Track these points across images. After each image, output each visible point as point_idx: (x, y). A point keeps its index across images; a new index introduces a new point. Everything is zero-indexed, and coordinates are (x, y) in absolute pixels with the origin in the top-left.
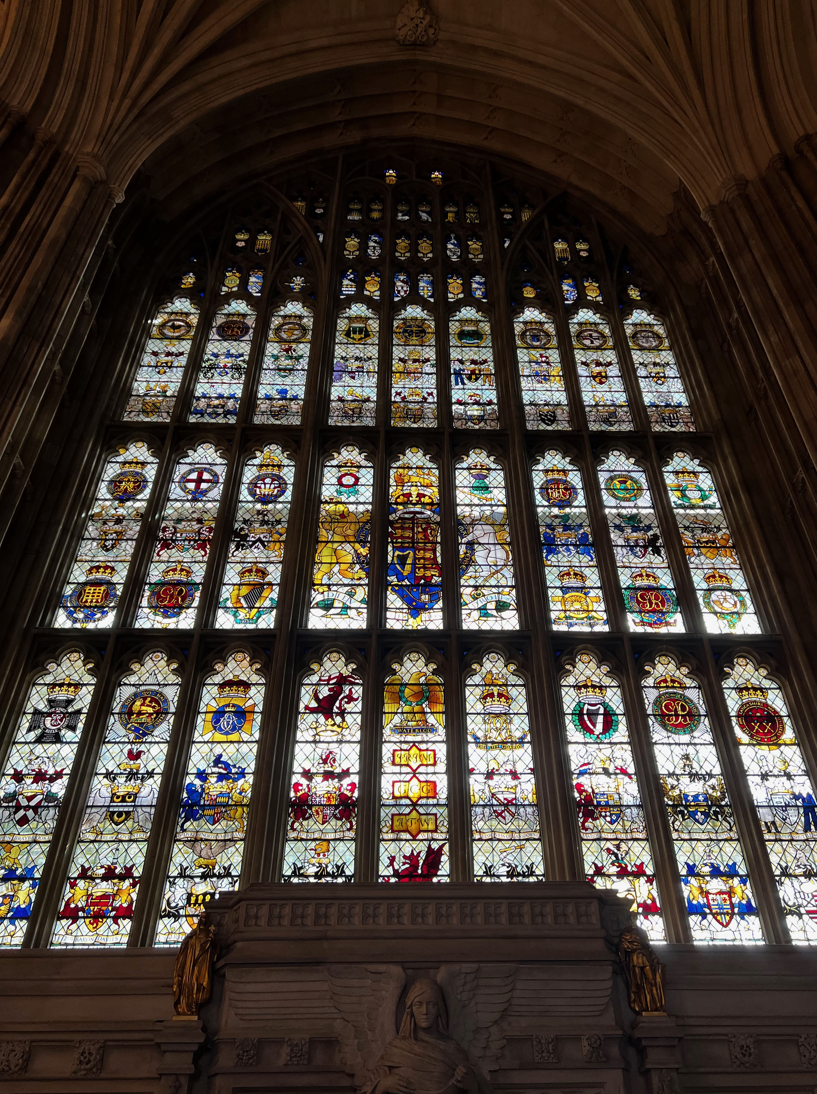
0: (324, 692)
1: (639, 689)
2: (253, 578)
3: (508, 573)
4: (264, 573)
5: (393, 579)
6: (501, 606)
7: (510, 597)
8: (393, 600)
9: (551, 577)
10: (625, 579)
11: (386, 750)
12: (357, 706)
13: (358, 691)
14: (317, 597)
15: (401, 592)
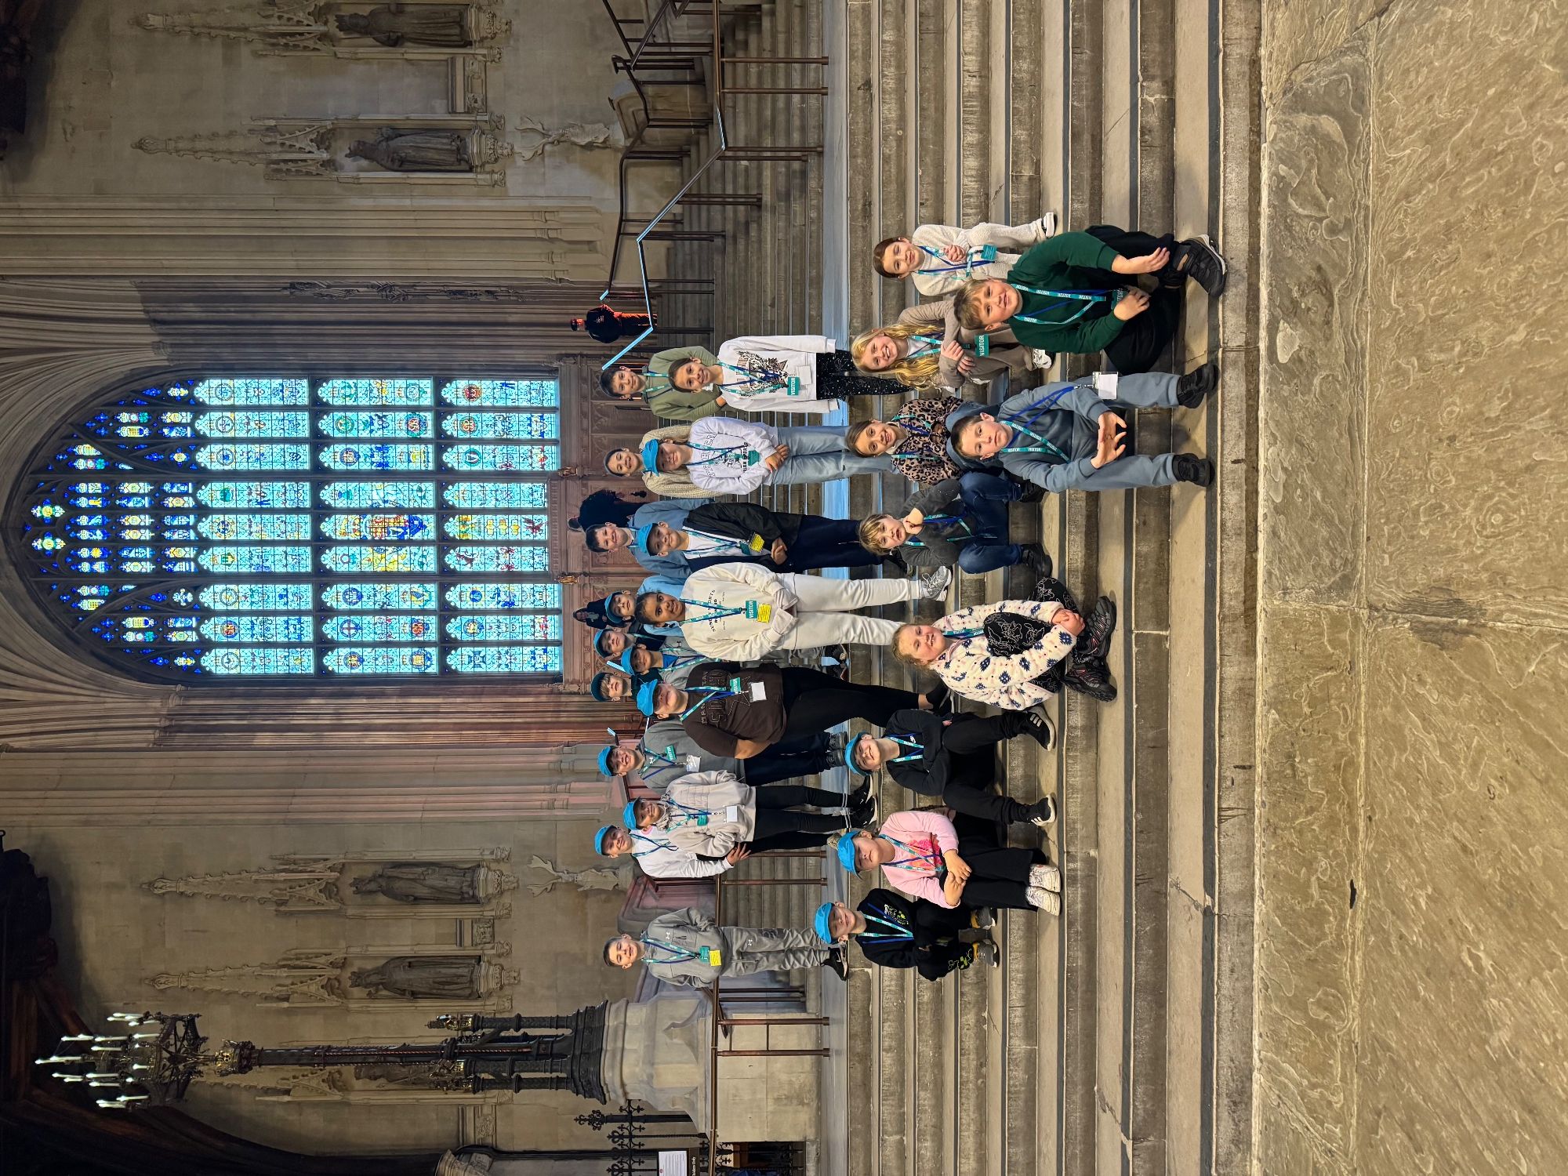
0: (463, 562)
1: (457, 439)
2: (407, 597)
3: (400, 485)
4: (405, 592)
5: (406, 537)
6: (420, 490)
7: (415, 486)
8: (418, 536)
9: (402, 467)
10: (403, 434)
11: (488, 538)
12: (469, 549)
13: (463, 549)
14: (417, 569)
15: (413, 533)
